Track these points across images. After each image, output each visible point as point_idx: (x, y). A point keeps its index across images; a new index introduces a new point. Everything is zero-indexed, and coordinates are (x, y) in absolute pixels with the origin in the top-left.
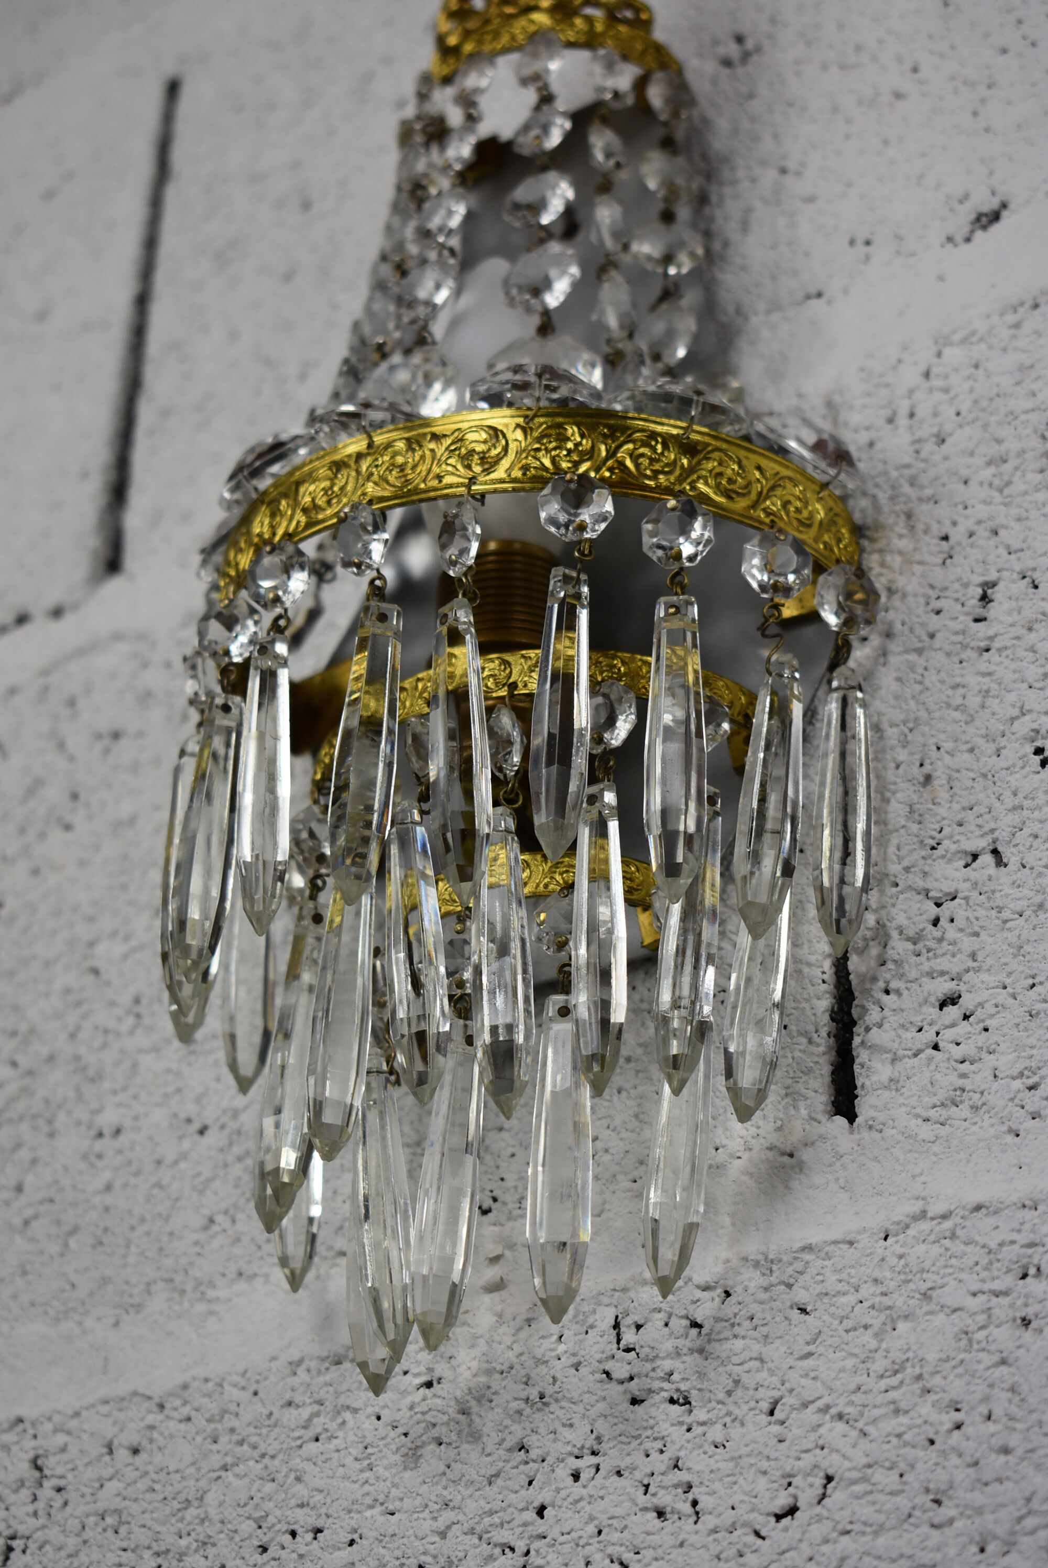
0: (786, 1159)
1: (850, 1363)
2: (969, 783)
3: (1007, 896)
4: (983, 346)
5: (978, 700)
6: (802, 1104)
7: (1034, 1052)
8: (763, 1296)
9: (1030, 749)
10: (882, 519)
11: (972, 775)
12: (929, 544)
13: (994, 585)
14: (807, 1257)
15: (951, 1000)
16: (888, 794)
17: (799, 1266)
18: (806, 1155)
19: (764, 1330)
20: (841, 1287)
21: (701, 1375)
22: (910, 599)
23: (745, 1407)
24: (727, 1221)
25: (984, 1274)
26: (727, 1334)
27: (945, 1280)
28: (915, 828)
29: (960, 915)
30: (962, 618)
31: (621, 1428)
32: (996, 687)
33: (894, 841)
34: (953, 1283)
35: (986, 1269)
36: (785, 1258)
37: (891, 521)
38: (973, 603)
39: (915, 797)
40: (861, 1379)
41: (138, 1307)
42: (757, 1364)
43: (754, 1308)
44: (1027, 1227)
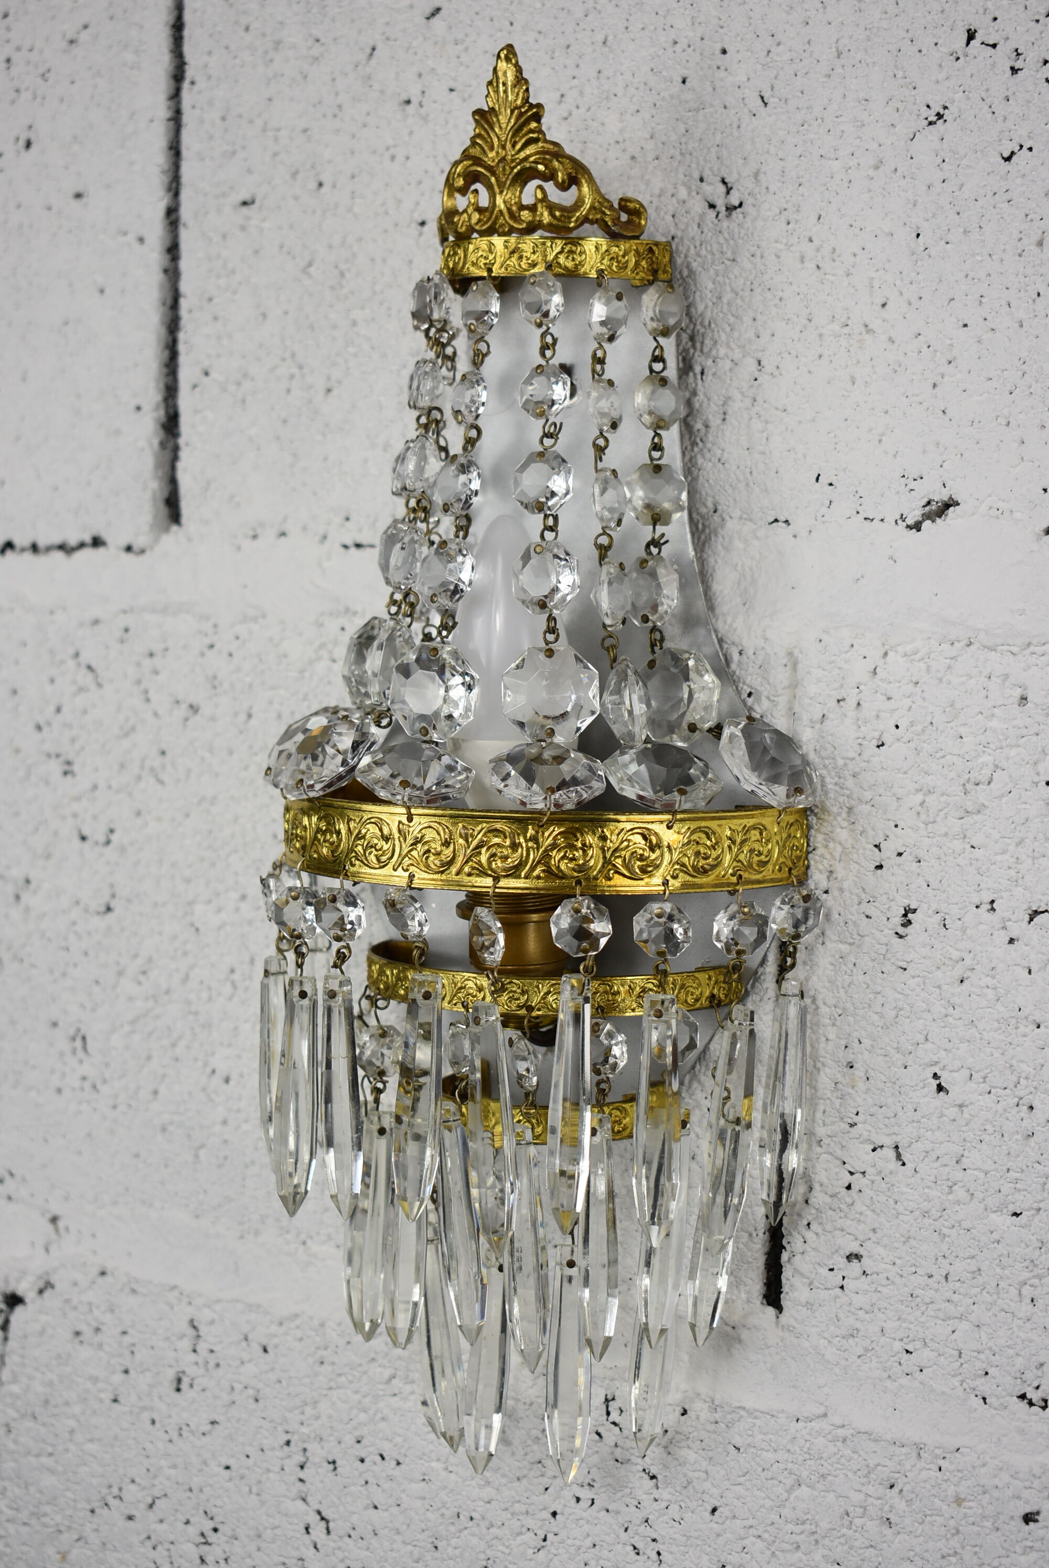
0: (729, 1329)
1: (768, 1503)
2: (881, 1085)
3: (903, 1193)
4: (922, 665)
5: (893, 1013)
6: (742, 1288)
7: (912, 1326)
8: (712, 1427)
9: (929, 1073)
10: (828, 803)
11: (884, 1079)
12: (864, 849)
13: (914, 911)
14: (742, 1413)
15: (853, 1257)
16: (819, 1065)
17: (736, 1417)
18: (744, 1334)
19: (710, 1454)
20: (764, 1445)
21: (666, 1467)
22: (847, 894)
23: (695, 1503)
24: (686, 1358)
25: (864, 1480)
26: (683, 1444)
27: (837, 1472)
28: (837, 1102)
29: (867, 1192)
30: (887, 931)
31: (610, 1480)
32: (908, 1009)
33: (821, 1108)
34: (842, 1476)
35: (866, 1476)
36: (726, 1408)
37: (835, 810)
38: (898, 920)
39: (839, 1077)
40: (774, 1517)
41: (257, 1233)
42: (703, 1475)
43: (703, 1435)
44: (896, 1459)
